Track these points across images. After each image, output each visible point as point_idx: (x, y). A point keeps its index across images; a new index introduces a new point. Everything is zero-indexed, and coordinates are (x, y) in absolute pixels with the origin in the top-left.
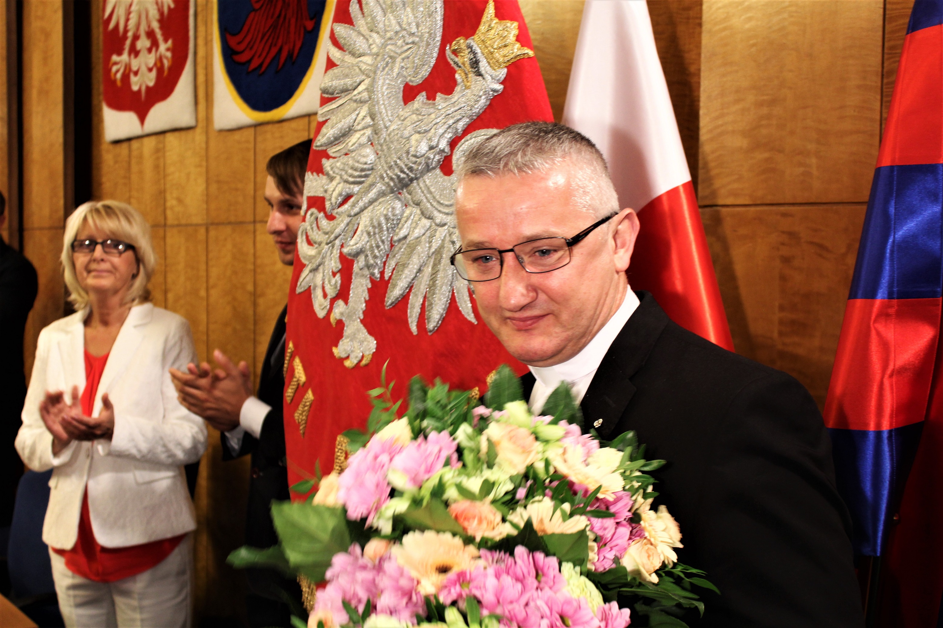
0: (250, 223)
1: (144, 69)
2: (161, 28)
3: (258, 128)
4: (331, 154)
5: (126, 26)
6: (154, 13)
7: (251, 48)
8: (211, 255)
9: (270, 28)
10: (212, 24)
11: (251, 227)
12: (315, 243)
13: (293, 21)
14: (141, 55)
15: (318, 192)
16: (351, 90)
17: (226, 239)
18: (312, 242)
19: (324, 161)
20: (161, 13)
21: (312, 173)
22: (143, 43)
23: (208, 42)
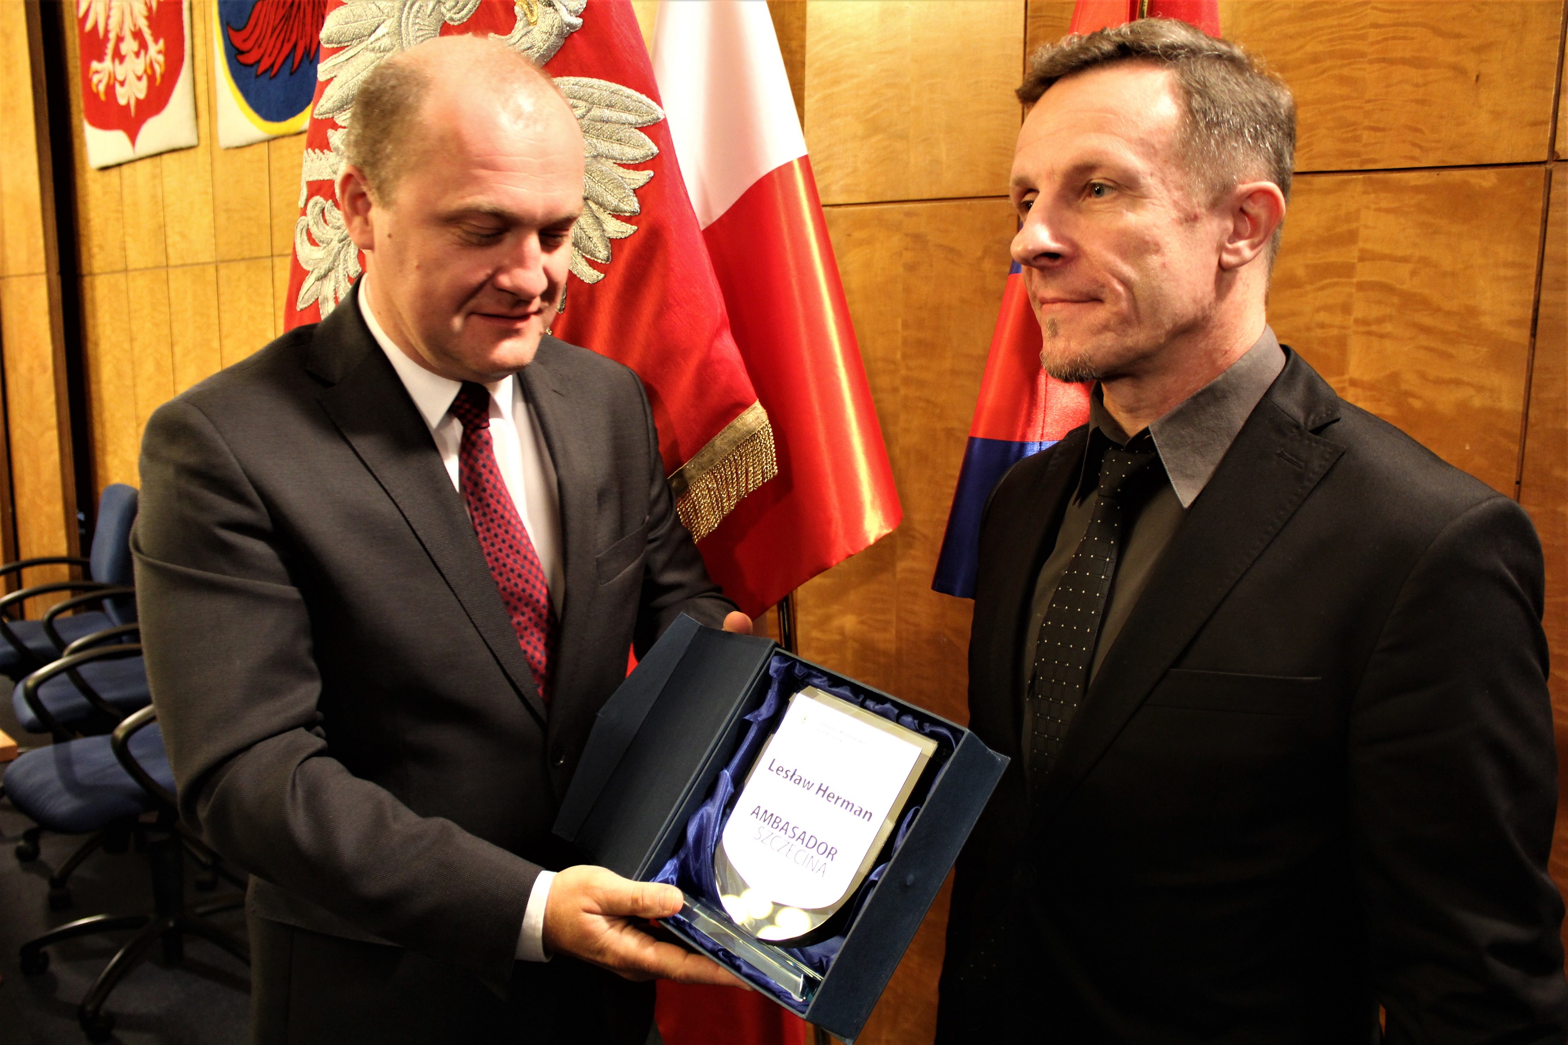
0: (267, 257)
1: (132, 79)
2: (150, 27)
3: (272, 143)
4: (339, 123)
5: (107, 25)
6: (140, 10)
7: (260, 46)
8: (222, 299)
9: (281, 20)
10: (211, 19)
11: (268, 262)
12: (323, 242)
13: (309, 9)
14: (127, 60)
15: (324, 174)
16: (365, 36)
17: (239, 279)
18: (317, 241)
19: (330, 132)
20: (150, 9)
21: (314, 151)
22: (129, 46)
23: (208, 42)
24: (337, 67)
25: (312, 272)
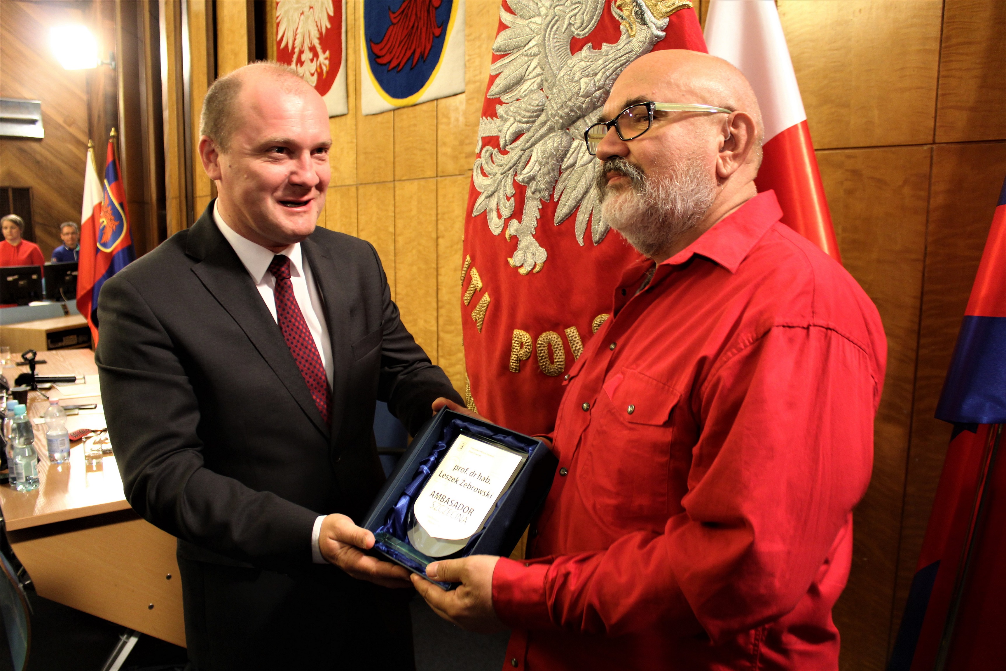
0: (391, 181)
1: (308, 75)
2: (321, 44)
3: (396, 112)
4: (504, 101)
5: (294, 44)
6: (315, 34)
7: (391, 53)
9: (405, 37)
10: (360, 37)
11: (391, 185)
12: (490, 174)
13: (424, 30)
14: (305, 64)
15: (493, 132)
16: (522, 47)
17: (372, 195)
18: (487, 174)
19: (498, 106)
20: (321, 33)
21: (487, 118)
22: (307, 56)
23: (356, 52)
24: (503, 66)
25: (483, 193)
